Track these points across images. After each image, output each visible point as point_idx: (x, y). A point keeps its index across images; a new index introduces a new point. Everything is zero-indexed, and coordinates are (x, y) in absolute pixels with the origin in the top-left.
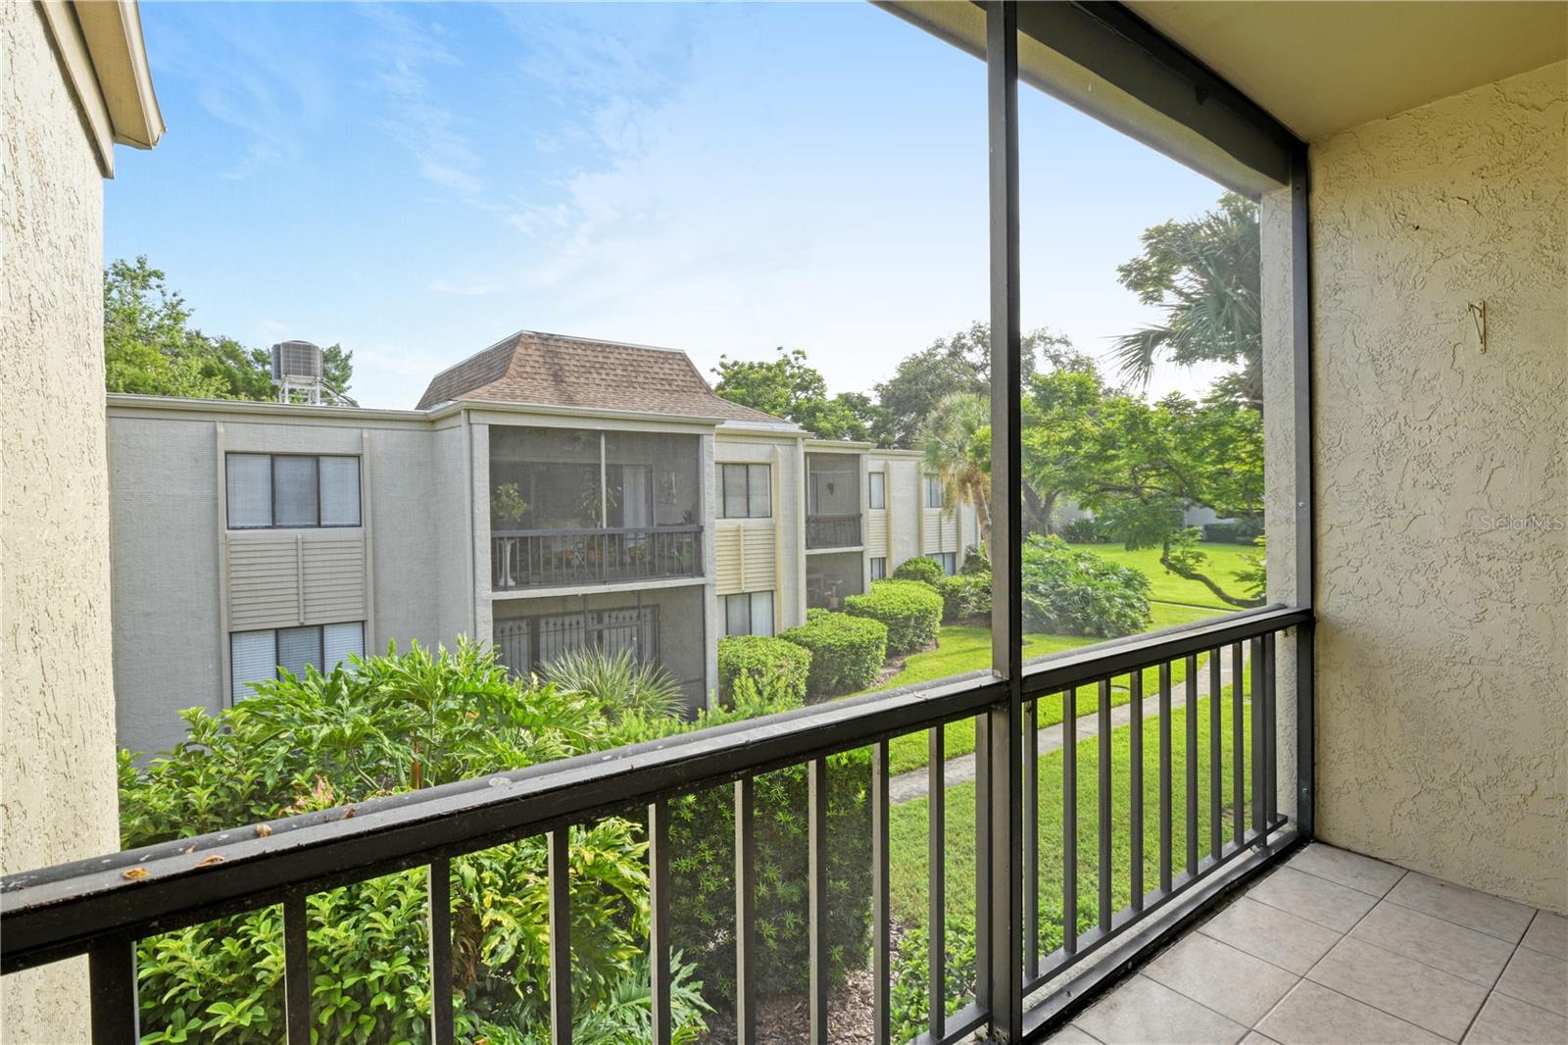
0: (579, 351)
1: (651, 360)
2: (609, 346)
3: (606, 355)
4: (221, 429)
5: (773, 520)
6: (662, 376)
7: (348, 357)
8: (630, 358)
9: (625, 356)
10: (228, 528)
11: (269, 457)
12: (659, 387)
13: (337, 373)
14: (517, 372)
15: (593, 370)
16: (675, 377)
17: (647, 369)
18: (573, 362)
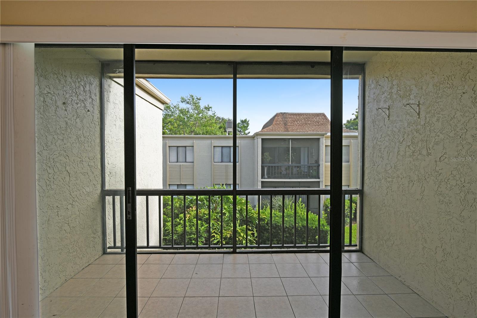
0: (292, 116)
1: (313, 116)
2: (301, 114)
3: (299, 116)
4: (213, 142)
5: (349, 163)
6: (316, 121)
7: (248, 121)
8: (307, 116)
9: (305, 116)
10: (214, 162)
11: (221, 147)
12: (315, 124)
13: (246, 125)
14: (275, 123)
15: (295, 121)
16: (320, 121)
17: (311, 119)
18: (290, 119)
